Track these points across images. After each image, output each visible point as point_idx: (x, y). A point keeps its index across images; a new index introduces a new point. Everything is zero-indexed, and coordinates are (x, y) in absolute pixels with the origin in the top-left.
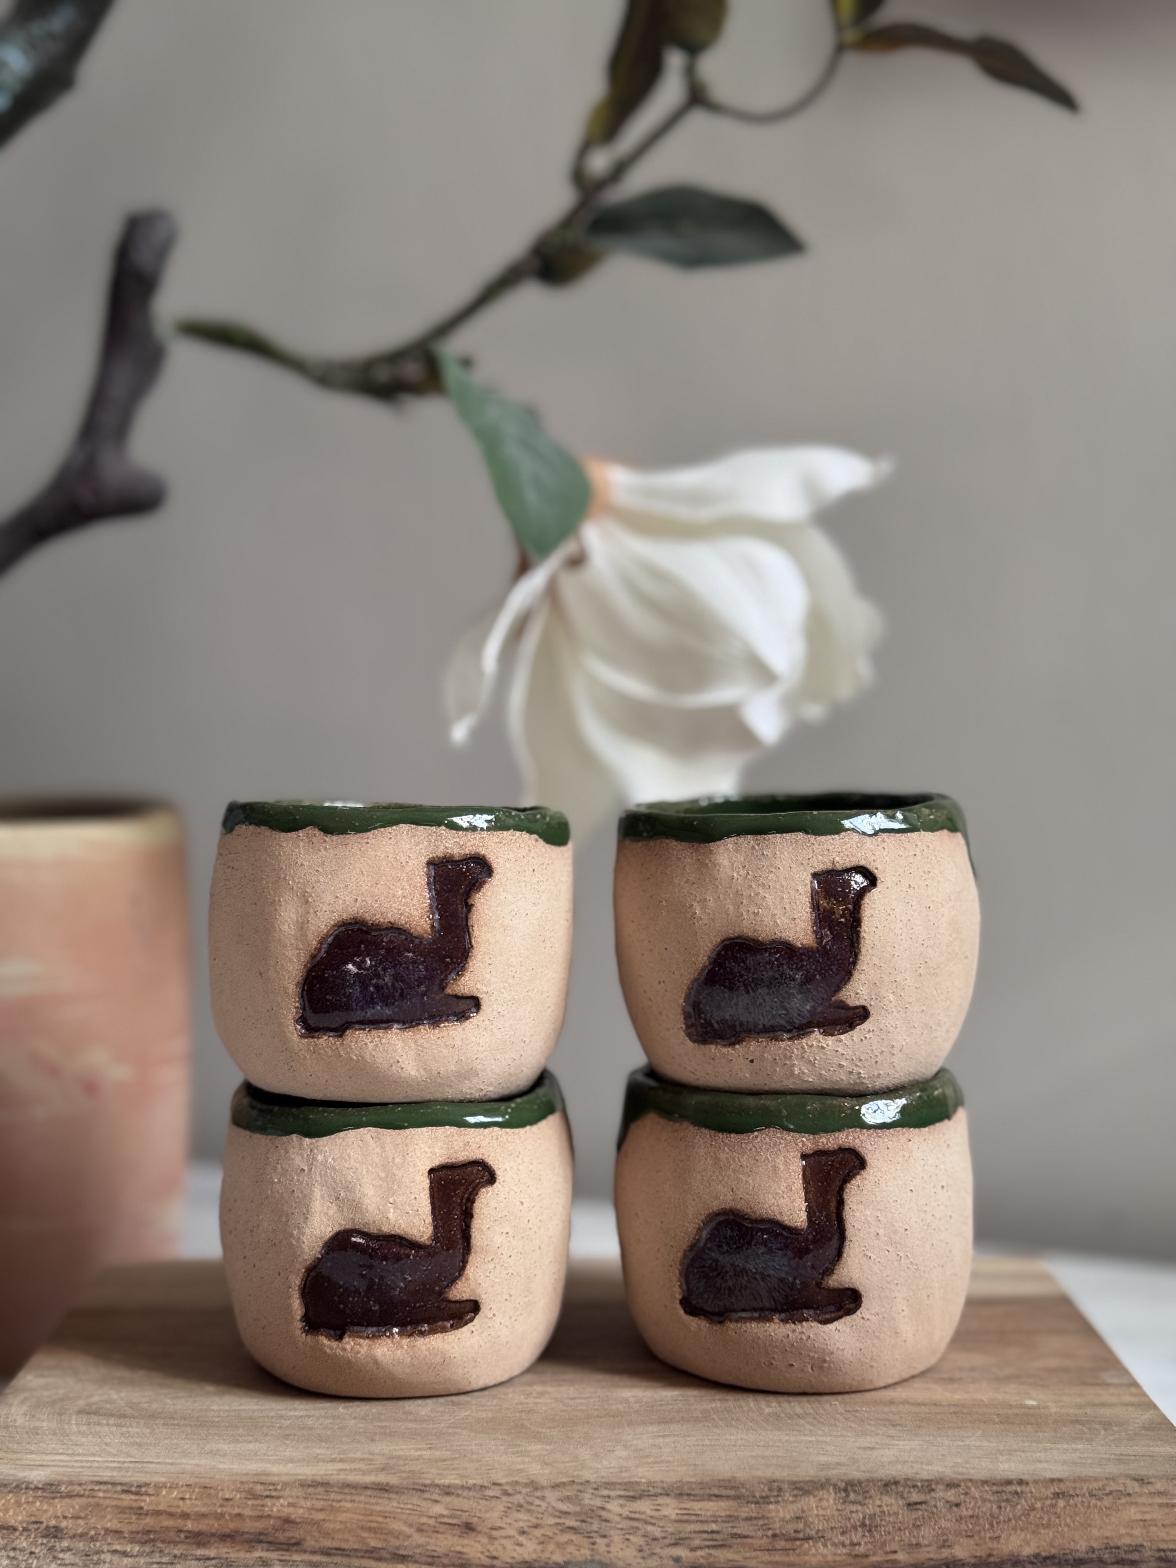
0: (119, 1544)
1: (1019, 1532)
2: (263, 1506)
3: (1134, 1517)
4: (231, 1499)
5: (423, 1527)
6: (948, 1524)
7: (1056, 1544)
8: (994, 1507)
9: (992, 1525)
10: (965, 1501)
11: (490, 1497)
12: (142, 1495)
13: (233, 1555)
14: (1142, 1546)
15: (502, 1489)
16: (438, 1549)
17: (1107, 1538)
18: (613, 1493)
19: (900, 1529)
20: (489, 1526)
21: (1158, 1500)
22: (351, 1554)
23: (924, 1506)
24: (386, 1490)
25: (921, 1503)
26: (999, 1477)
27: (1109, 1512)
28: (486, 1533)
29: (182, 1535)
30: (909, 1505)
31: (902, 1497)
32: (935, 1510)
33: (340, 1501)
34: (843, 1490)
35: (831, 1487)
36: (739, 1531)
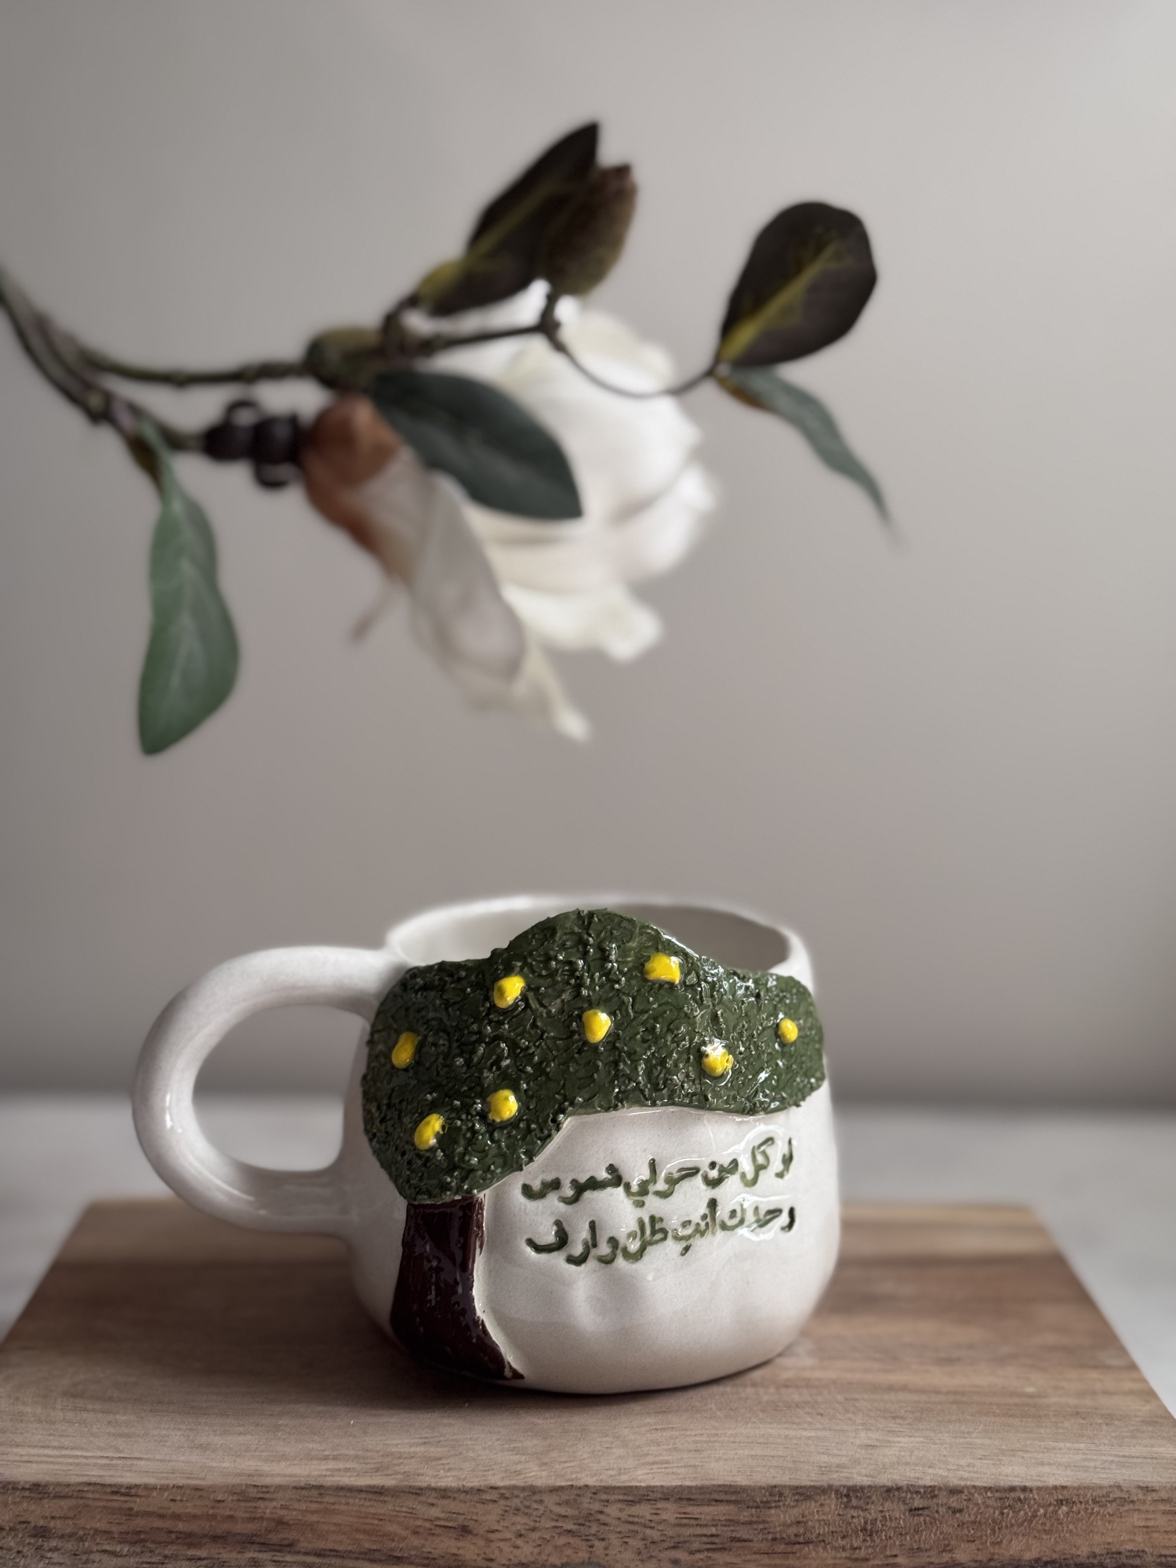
0: (109, 1544)
1: (1020, 1538)
2: (255, 1507)
3: (1136, 1524)
4: (223, 1501)
5: (418, 1530)
6: (951, 1530)
7: (1057, 1549)
8: (997, 1512)
9: (993, 1530)
10: (967, 1507)
11: (486, 1500)
12: (132, 1496)
13: (225, 1555)
14: (1143, 1551)
15: (499, 1493)
16: (433, 1551)
17: (1109, 1544)
18: (612, 1498)
19: (901, 1534)
20: (485, 1529)
21: (1162, 1507)
22: (345, 1555)
23: (926, 1512)
24: (381, 1493)
25: (923, 1509)
26: (1002, 1484)
27: (1111, 1519)
28: (482, 1536)
29: (173, 1536)
30: (911, 1510)
31: (904, 1503)
32: (937, 1516)
33: (334, 1504)
34: (845, 1496)
35: (833, 1493)
36: (738, 1536)
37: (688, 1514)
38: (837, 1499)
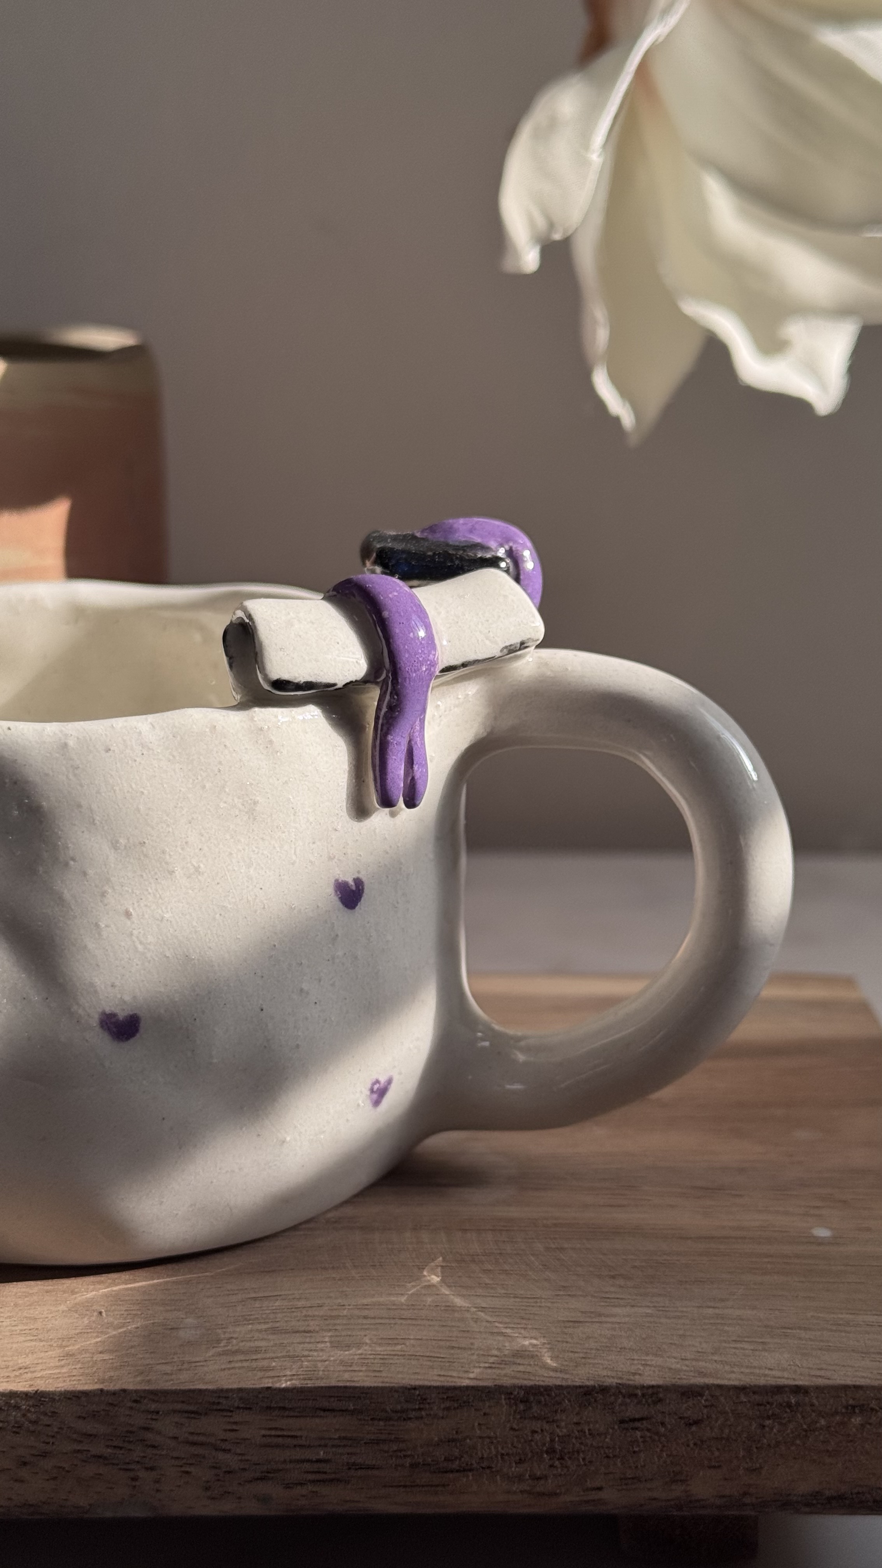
1: (791, 1462)
6: (684, 1450)
8: (754, 1425)
9: (749, 1451)
10: (709, 1417)
18: (164, 1407)
19: (608, 1457)
23: (646, 1424)
25: (641, 1419)
26: (763, 1382)
30: (622, 1422)
31: (612, 1411)
32: (662, 1430)
34: (521, 1401)
35: (503, 1397)
36: (360, 1461)
37: (282, 1429)
38: (511, 1406)
